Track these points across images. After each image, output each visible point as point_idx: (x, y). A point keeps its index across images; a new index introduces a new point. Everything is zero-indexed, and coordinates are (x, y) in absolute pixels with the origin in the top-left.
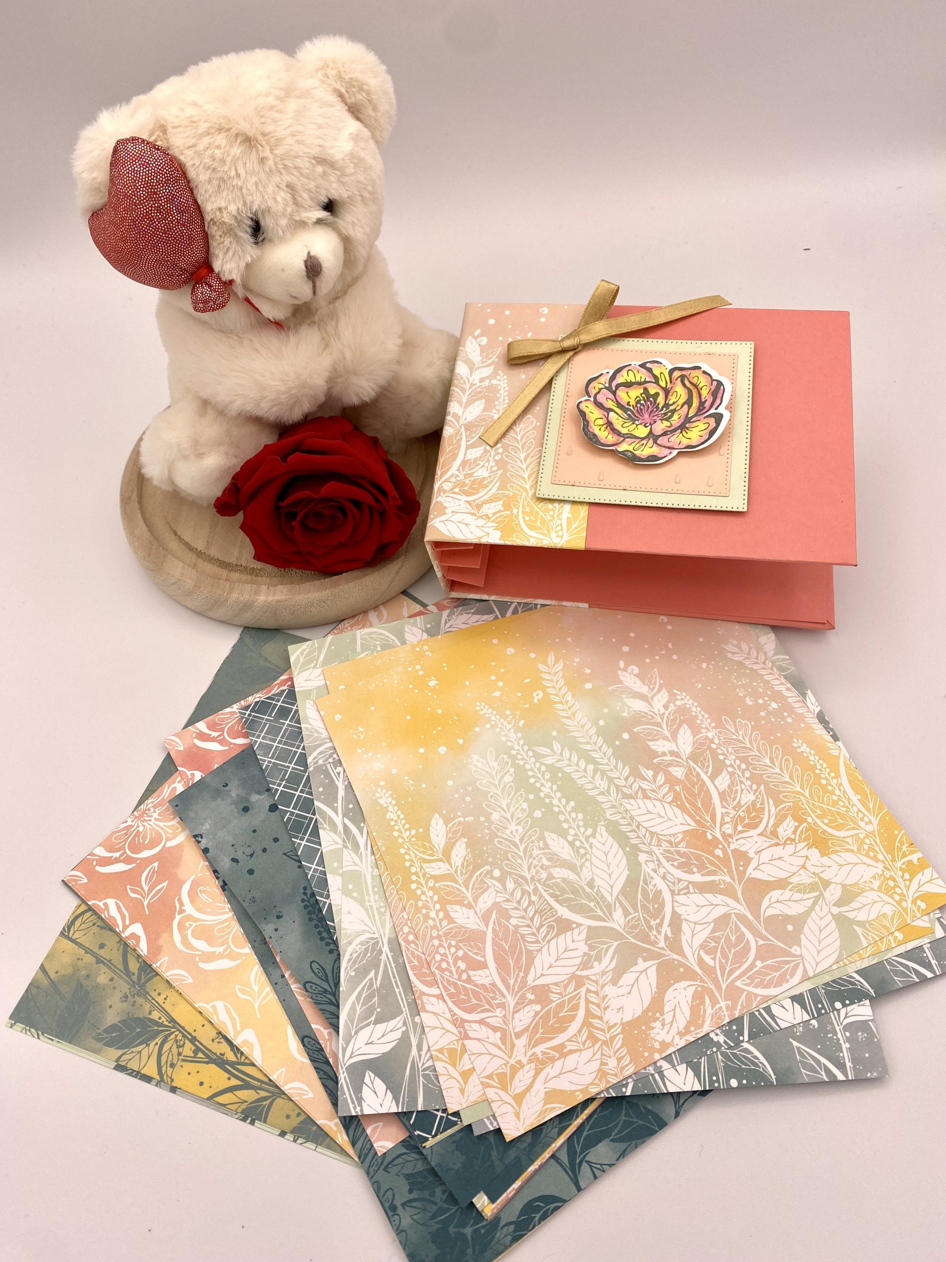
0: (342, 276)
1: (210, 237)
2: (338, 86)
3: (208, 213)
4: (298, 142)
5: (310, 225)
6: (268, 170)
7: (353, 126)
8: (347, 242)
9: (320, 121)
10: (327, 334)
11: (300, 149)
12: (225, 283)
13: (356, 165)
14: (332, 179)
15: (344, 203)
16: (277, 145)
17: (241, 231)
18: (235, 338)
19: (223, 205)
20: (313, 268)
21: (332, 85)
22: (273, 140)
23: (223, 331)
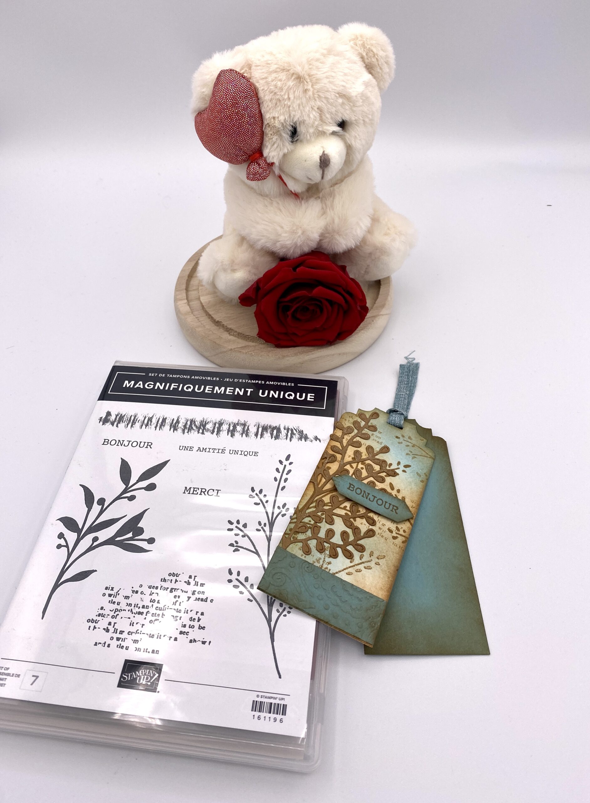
0: (342, 170)
1: (265, 134)
2: (361, 51)
3: (266, 120)
4: (330, 82)
5: (328, 135)
6: (308, 97)
7: (367, 77)
8: (349, 148)
9: (347, 71)
10: (326, 206)
11: (330, 87)
12: (269, 164)
13: (363, 101)
14: (347, 107)
15: (352, 123)
16: (316, 83)
17: (284, 133)
18: (269, 200)
19: (277, 115)
20: (324, 162)
21: (358, 50)
22: (314, 79)
23: (262, 195)
